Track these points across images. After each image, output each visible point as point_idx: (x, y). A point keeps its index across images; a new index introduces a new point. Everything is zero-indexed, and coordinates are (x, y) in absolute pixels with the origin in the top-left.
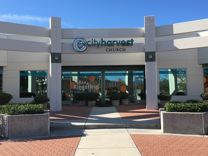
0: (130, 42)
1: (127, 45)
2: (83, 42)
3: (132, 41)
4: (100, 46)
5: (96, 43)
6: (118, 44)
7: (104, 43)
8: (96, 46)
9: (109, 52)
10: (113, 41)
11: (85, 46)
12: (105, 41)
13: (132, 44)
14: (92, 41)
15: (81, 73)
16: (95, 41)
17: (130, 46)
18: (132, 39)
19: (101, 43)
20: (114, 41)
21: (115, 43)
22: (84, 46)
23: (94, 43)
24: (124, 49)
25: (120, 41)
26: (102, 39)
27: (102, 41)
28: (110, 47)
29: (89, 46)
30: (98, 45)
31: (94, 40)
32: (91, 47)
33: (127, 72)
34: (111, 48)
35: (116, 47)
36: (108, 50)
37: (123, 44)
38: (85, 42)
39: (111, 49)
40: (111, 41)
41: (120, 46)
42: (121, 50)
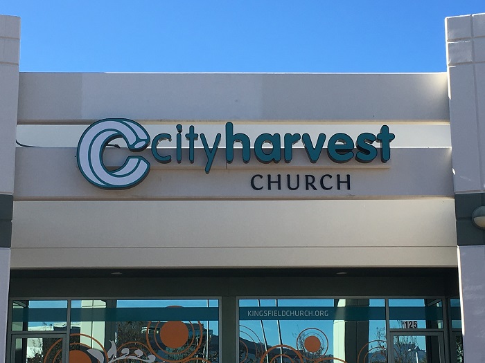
0: (377, 145)
1: (362, 156)
2: (132, 140)
3: (386, 136)
4: (219, 163)
5: (198, 145)
6: (312, 153)
7: (238, 146)
8: (199, 163)
9: (265, 192)
10: (287, 135)
11: (141, 158)
12: (243, 138)
13: (384, 155)
14: (179, 137)
15: (121, 304)
16: (192, 137)
17: (376, 165)
18: (385, 129)
19: (222, 145)
20: (291, 139)
21: (299, 145)
22: (133, 162)
23: (185, 145)
24: (343, 178)
25: (322, 137)
26: (229, 127)
27: (231, 137)
28: (272, 165)
29: (164, 158)
30: (210, 154)
31: (186, 131)
32: (174, 164)
33: (342, 303)
34: (274, 170)
35: (300, 166)
36: (258, 182)
37: (340, 151)
38: (138, 140)
39: (274, 178)
40: (277, 135)
41: (324, 165)
42: (327, 182)
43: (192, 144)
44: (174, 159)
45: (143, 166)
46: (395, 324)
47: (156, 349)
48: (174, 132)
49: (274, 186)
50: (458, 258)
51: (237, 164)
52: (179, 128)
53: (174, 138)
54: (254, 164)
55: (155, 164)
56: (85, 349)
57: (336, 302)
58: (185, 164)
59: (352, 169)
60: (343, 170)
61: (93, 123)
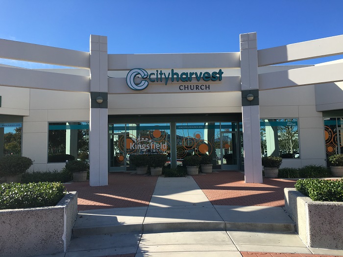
1: (213, 79)
2: (143, 75)
3: (221, 73)
4: (169, 82)
6: (198, 78)
9: (184, 91)
10: (190, 73)
11: (146, 81)
12: (177, 74)
14: (157, 74)
15: (141, 125)
16: (161, 74)
18: (220, 70)
21: (194, 76)
24: (207, 86)
25: (201, 73)
26: (172, 70)
27: (173, 74)
32: (156, 82)
33: (207, 124)
37: (207, 77)
38: (145, 75)
39: (186, 86)
40: (187, 73)
42: (203, 87)
43: (161, 76)
44: (156, 81)
45: (147, 83)
46: (223, 130)
47: (152, 138)
48: (156, 73)
49: (186, 89)
50: (242, 110)
51: (175, 82)
52: (157, 71)
53: (156, 74)
54: (180, 82)
55: (150, 83)
56: (131, 138)
57: (205, 124)
58: (159, 82)
59: (210, 83)
60: (207, 83)
61: (131, 70)
